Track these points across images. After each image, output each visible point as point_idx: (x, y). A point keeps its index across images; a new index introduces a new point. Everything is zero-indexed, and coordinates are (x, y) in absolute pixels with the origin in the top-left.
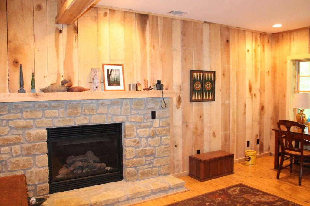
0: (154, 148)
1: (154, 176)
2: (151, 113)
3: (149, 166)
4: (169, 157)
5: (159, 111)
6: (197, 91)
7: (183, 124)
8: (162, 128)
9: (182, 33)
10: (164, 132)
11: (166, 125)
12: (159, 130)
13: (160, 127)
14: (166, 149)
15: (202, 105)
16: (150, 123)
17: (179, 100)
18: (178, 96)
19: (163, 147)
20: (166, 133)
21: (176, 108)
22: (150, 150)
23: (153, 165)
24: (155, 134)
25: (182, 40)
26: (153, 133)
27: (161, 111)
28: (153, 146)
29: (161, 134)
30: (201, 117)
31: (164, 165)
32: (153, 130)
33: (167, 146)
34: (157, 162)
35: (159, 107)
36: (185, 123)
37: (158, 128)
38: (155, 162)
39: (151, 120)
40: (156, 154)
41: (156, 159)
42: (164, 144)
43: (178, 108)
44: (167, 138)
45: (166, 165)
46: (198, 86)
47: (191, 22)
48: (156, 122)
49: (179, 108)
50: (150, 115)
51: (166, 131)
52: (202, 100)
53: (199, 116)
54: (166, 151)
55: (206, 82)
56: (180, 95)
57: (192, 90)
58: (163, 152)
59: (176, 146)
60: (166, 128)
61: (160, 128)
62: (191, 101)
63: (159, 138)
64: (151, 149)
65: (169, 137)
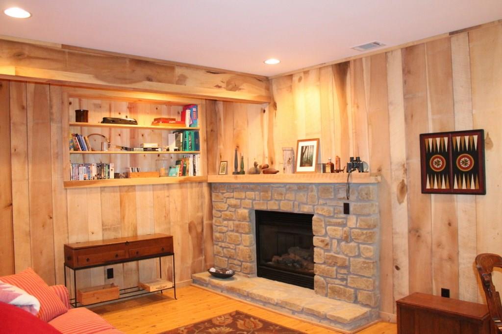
0: (347, 258)
1: (346, 300)
2: (342, 205)
3: (342, 283)
4: (371, 280)
5: (356, 204)
6: (437, 173)
7: (410, 232)
8: (359, 231)
9: (403, 70)
10: (363, 237)
11: (366, 227)
12: (355, 233)
13: (356, 228)
14: (365, 265)
15: (452, 201)
16: (342, 220)
17: (403, 188)
18: (401, 181)
19: (361, 260)
20: (366, 239)
21: (397, 202)
22: (341, 258)
23: (347, 283)
24: (349, 237)
25: (405, 82)
26: (345, 235)
27: (359, 204)
28: (346, 255)
29: (358, 239)
30: (450, 224)
31: (362, 289)
32: (345, 231)
33: (367, 261)
34: (353, 281)
35: (355, 198)
36: (415, 232)
37: (354, 230)
38: (349, 280)
39: (343, 215)
40: (351, 268)
41: (352, 276)
42: (364, 256)
43: (400, 202)
44: (368, 249)
45: (365, 290)
46: (438, 164)
47: (423, 44)
48: (352, 220)
49: (403, 202)
50: (342, 209)
51: (365, 236)
52: (450, 191)
53: (447, 223)
54: (365, 268)
55: (456, 154)
56: (403, 181)
57: (427, 171)
58: (361, 268)
59: (397, 268)
60: (365, 232)
61: (357, 230)
62: (424, 191)
63: (356, 244)
64: (343, 258)
65: (371, 247)
